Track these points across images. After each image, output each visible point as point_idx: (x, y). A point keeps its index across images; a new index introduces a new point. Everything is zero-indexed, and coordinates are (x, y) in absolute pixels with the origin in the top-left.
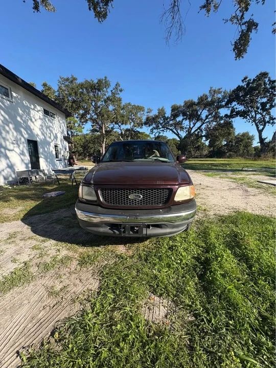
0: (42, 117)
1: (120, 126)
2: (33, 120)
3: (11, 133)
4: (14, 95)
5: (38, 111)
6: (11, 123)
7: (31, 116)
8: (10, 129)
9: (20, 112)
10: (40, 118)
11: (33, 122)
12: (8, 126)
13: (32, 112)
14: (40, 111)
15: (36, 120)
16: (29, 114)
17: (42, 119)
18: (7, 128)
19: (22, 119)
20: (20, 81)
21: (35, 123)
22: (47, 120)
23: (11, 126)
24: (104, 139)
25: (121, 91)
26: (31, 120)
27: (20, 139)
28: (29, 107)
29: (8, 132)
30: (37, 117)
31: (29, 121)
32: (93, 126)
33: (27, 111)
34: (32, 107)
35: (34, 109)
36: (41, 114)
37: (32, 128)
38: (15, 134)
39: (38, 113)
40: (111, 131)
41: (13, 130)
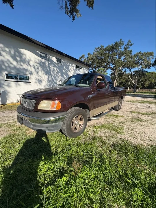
0: (74, 69)
1: (130, 69)
2: (70, 71)
3: (59, 77)
4: (63, 61)
5: (73, 67)
6: (60, 73)
7: (70, 69)
8: (59, 76)
9: (65, 68)
10: (74, 70)
11: (70, 72)
12: (59, 74)
13: (70, 67)
14: (74, 66)
15: (71, 71)
16: (68, 68)
17: (75, 70)
18: (58, 75)
19: (65, 71)
20: (64, 54)
21: (71, 72)
22: (77, 70)
23: (60, 74)
24: (115, 78)
25: (131, 45)
26: (69, 71)
27: (63, 79)
28: (69, 65)
29: (58, 77)
30: (72, 69)
31: (68, 72)
32: (111, 71)
33: (68, 67)
34: (71, 65)
35: (71, 66)
36: (74, 68)
37: (69, 74)
38: (61, 77)
39: (73, 68)
40: (123, 73)
41: (60, 76)
